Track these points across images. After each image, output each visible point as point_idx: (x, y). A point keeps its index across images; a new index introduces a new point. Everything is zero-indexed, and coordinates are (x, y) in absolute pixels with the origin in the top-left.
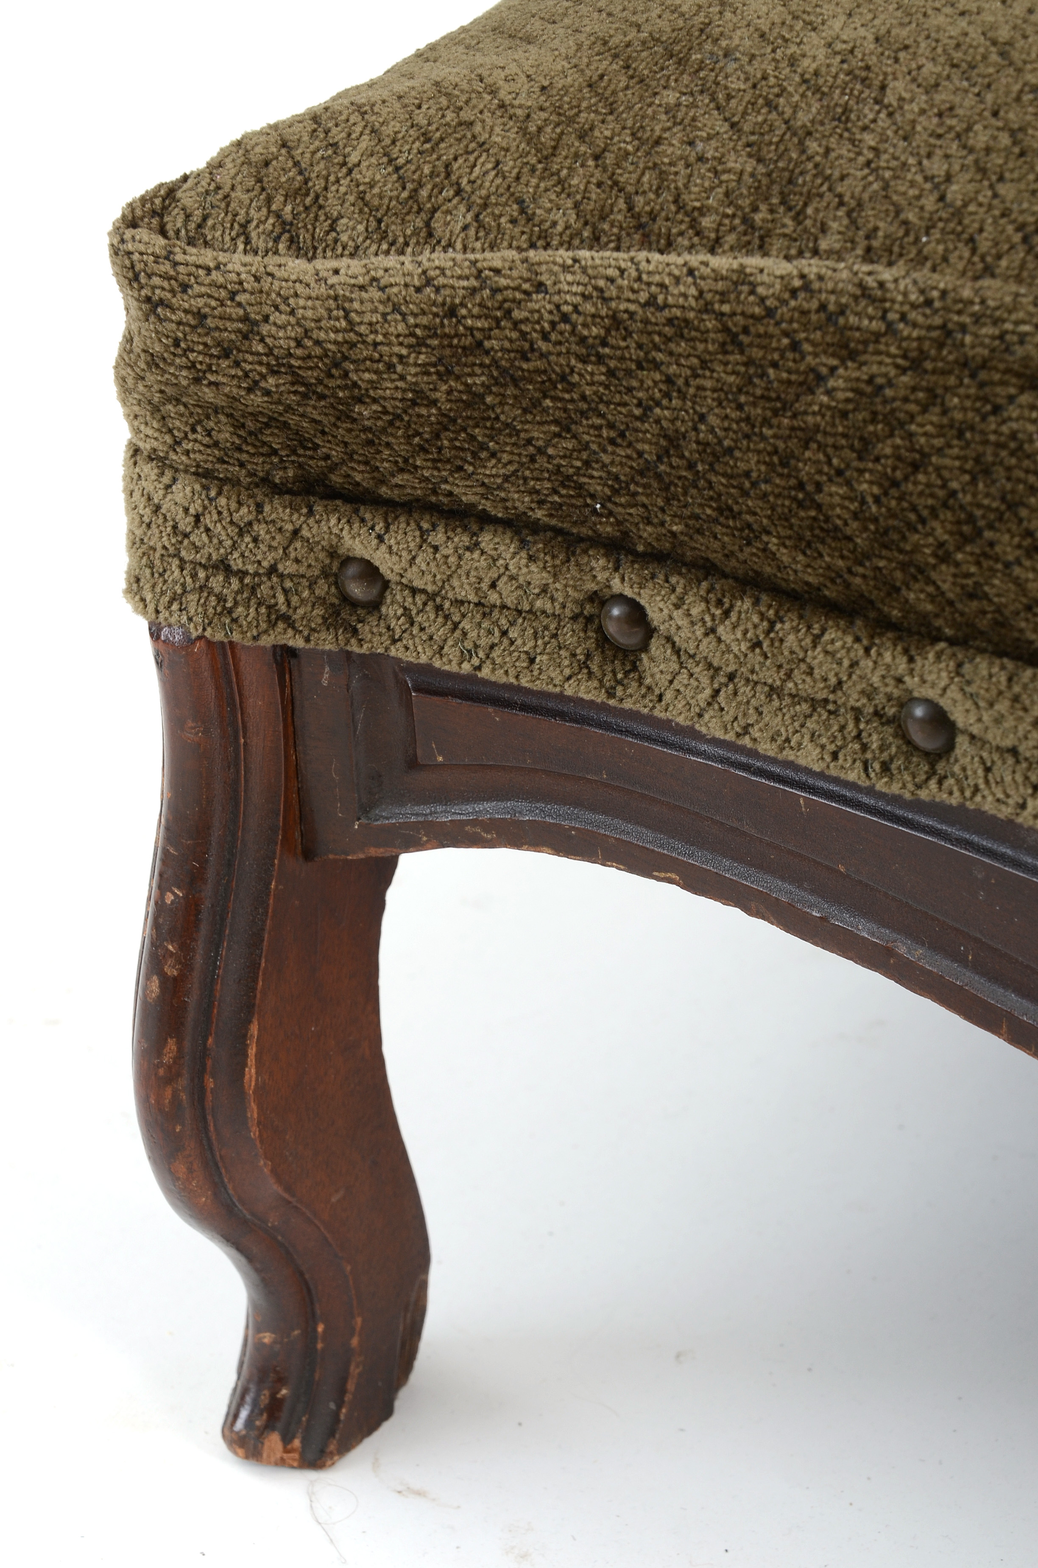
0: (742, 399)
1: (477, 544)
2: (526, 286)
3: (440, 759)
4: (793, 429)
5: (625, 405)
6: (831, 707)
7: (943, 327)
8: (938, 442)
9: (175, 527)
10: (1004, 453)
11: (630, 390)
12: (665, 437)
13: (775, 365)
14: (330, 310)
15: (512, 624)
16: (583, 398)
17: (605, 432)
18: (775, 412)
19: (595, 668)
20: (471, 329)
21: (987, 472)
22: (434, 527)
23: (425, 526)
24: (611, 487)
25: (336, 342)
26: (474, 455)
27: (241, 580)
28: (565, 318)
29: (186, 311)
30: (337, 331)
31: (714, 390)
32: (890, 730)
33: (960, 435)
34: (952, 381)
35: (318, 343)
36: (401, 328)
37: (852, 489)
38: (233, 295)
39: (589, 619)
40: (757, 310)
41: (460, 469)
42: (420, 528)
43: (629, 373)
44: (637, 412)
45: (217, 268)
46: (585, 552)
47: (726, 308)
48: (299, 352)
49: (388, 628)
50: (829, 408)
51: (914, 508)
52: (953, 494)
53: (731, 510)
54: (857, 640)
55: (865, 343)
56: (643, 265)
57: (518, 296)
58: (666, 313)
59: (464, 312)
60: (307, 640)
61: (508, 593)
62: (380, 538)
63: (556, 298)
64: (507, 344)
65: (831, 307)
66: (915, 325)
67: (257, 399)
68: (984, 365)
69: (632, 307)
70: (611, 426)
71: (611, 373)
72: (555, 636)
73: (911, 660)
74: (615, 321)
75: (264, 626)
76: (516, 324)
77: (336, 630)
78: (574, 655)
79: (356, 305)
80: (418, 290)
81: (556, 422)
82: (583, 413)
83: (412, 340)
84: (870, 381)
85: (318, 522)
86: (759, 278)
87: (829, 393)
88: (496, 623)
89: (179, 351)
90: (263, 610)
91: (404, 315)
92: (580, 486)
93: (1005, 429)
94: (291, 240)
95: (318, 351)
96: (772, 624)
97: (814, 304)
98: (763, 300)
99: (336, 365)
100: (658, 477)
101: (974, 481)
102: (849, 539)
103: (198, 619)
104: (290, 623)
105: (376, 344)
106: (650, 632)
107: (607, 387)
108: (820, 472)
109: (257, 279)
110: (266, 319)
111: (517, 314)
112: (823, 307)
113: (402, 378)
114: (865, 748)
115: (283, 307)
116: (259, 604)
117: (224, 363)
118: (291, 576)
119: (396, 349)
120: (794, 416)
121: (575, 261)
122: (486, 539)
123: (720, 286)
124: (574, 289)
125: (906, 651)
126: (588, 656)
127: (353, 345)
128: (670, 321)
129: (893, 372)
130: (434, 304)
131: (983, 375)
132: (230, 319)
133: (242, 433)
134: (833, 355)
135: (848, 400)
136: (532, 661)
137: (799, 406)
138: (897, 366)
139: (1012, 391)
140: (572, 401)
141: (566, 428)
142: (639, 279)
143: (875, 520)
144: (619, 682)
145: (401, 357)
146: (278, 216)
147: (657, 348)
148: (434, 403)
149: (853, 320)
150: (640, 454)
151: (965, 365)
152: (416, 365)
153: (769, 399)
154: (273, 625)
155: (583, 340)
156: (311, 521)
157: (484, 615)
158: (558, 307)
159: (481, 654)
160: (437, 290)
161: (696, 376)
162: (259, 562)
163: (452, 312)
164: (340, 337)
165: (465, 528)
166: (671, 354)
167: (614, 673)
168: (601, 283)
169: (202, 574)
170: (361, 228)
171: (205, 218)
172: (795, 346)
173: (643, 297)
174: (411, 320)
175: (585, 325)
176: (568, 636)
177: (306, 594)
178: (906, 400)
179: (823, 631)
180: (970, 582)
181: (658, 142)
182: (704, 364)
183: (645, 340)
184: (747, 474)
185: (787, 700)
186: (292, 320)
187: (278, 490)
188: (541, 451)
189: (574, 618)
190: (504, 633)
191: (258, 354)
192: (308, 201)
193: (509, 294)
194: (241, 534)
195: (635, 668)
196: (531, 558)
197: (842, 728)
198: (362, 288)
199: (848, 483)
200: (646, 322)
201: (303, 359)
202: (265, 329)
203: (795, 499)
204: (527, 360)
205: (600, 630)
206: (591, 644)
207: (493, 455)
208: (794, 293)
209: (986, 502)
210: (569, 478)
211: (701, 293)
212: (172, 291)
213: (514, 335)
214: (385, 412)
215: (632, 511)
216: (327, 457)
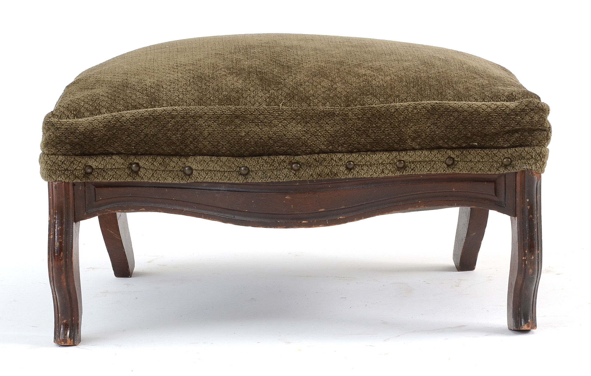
0: (158, 127)
1: (112, 158)
2: (121, 116)
3: (101, 199)
4: (166, 129)
5: (138, 131)
6: (173, 171)
7: (186, 112)
8: (189, 127)
9: (58, 165)
10: (199, 127)
11: (139, 129)
12: (145, 135)
13: (162, 121)
14: (89, 124)
15: (117, 171)
16: (132, 131)
17: (135, 136)
18: (163, 128)
19: (131, 175)
20: (113, 124)
21: (197, 130)
22: (104, 157)
23: (103, 157)
24: (136, 144)
25: (91, 129)
26: (113, 143)
27: (70, 171)
28: (128, 120)
29: (64, 128)
30: (91, 127)
31: (153, 126)
32: (182, 172)
33: (192, 125)
34: (189, 119)
35: (88, 129)
36: (102, 125)
37: (176, 136)
38: (72, 125)
39: (130, 168)
40: (158, 114)
41: (110, 146)
42: (102, 157)
43: (139, 126)
44: (140, 132)
45: (67, 121)
46: (130, 156)
47: (153, 115)
48: (85, 131)
49: (94, 176)
50: (171, 126)
51: (186, 137)
52: (192, 133)
53: (156, 143)
54: (178, 159)
55: (175, 116)
56: (138, 111)
57: (120, 118)
58: (144, 117)
59: (111, 121)
60: (81, 180)
61: (117, 166)
62: (95, 160)
63: (126, 117)
64: (119, 125)
65: (169, 112)
66: (182, 113)
67: (77, 140)
68: (193, 116)
69: (138, 117)
70: (136, 135)
71: (136, 127)
72: (124, 171)
73: (187, 159)
74: (136, 119)
75: (74, 178)
76: (120, 122)
77: (85, 178)
78: (128, 174)
79: (94, 123)
80: (103, 119)
81: (127, 135)
82: (131, 133)
83: (104, 127)
84: (177, 121)
85: (84, 159)
86: (157, 110)
87: (171, 124)
88: (114, 171)
89: (63, 134)
90: (74, 176)
91: (101, 123)
92: (131, 145)
93: (198, 124)
94: (77, 117)
95: (88, 131)
96: (164, 160)
97: (167, 112)
98: (159, 113)
99: (91, 132)
100: (144, 141)
101: (195, 131)
102: (176, 144)
103: (64, 179)
104: (78, 178)
105: (97, 128)
106: (140, 168)
107: (135, 129)
108: (171, 135)
109: (75, 122)
110: (78, 127)
111: (120, 120)
112: (168, 113)
113: (102, 133)
114: (179, 176)
115: (81, 125)
116: (73, 175)
117: (72, 135)
118: (78, 170)
119: (101, 128)
120: (166, 128)
121: (127, 112)
122: (114, 157)
123: (152, 112)
124: (129, 116)
125: (186, 158)
126: (130, 173)
127: (94, 129)
128: (145, 118)
129: (180, 119)
130: (106, 121)
131: (194, 117)
132: (72, 128)
133: (71, 147)
134: (171, 119)
135: (174, 124)
136: (120, 176)
137: (167, 126)
138: (180, 118)
139: (198, 119)
140: (130, 132)
141: (129, 136)
142: (138, 113)
143: (180, 140)
144: (135, 177)
145: (102, 129)
146: (73, 114)
147: (143, 122)
148: (107, 136)
149: (173, 113)
150: (141, 138)
151: (190, 117)
152: (104, 130)
153: (162, 126)
154: (75, 178)
155: (131, 122)
156: (83, 159)
157: (112, 170)
158: (126, 118)
159: (111, 177)
160: (106, 119)
161: (149, 125)
162: (73, 168)
163: (109, 122)
164: (92, 128)
165: (109, 156)
166: (145, 122)
167: (134, 175)
168: (133, 114)
169: (63, 172)
170: (88, 113)
171: (61, 116)
172: (165, 118)
173: (140, 115)
174: (103, 124)
175: (131, 120)
176: (127, 171)
177: (80, 172)
178: (183, 123)
179: (172, 159)
180: (195, 146)
181: (131, 97)
182: (151, 123)
183: (141, 121)
184: (159, 137)
185: (166, 172)
186: (83, 127)
187: (77, 155)
188: (124, 141)
189: (127, 168)
190: (116, 172)
191: (78, 132)
192: (78, 111)
193: (118, 118)
194: (71, 164)
195: (137, 174)
196: (122, 158)
197: (175, 174)
198: (94, 121)
199: (175, 135)
200: (141, 118)
201: (85, 132)
202: (79, 129)
203: (167, 139)
204: (122, 127)
205: (131, 169)
206: (130, 171)
207: (116, 143)
208: (163, 111)
209: (197, 134)
210: (129, 144)
211: (149, 113)
212: (61, 126)
213: (120, 123)
214: (99, 138)
215: (139, 147)
216: (86, 148)
